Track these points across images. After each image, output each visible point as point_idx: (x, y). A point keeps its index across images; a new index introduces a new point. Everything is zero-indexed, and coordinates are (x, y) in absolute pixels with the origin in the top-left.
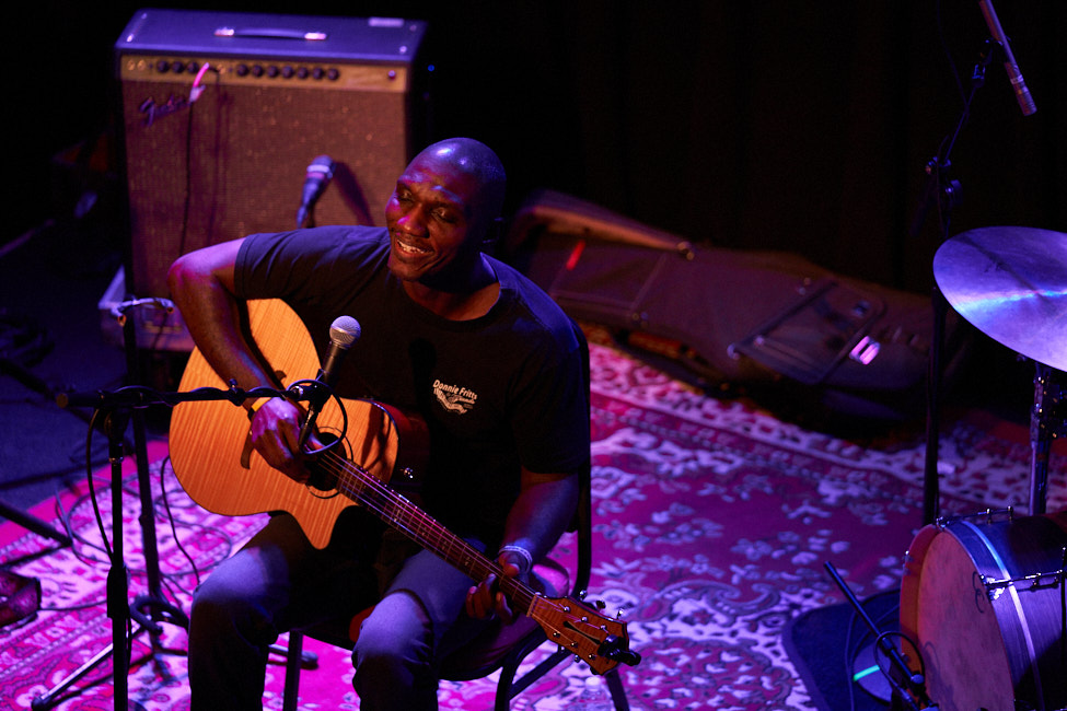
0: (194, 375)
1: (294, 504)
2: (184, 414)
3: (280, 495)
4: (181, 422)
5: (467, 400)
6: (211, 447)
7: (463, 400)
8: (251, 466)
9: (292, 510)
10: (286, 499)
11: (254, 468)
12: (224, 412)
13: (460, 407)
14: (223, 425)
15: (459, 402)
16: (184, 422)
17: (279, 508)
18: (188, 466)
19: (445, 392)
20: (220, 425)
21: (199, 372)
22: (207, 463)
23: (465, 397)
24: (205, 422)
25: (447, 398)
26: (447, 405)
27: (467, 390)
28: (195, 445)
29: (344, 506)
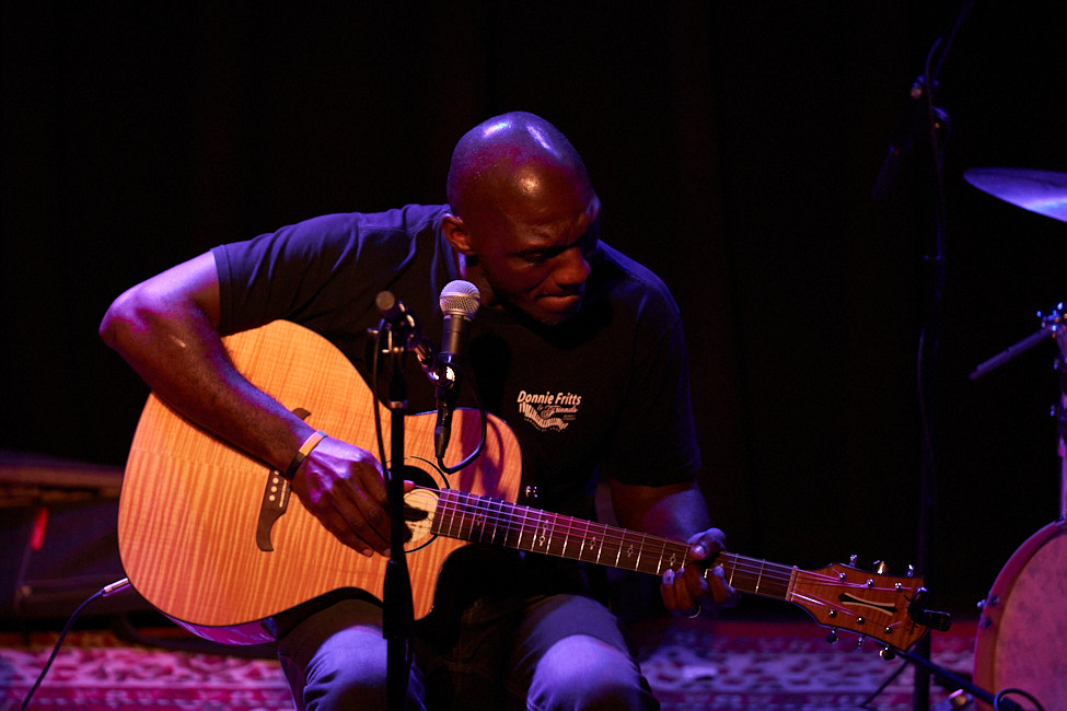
0: (147, 455)
1: (361, 574)
2: (139, 512)
3: (333, 571)
4: (136, 524)
5: (567, 410)
6: (199, 541)
7: (562, 410)
8: (275, 545)
9: (360, 581)
10: (345, 571)
11: (280, 548)
12: (211, 491)
13: (558, 422)
14: (213, 507)
15: (556, 415)
16: (142, 522)
17: (335, 587)
18: (161, 578)
19: (535, 405)
20: (207, 508)
21: (155, 450)
22: (195, 563)
23: (564, 406)
24: (182, 511)
25: (539, 413)
26: (540, 423)
27: (565, 394)
28: (168, 547)
29: (449, 551)
